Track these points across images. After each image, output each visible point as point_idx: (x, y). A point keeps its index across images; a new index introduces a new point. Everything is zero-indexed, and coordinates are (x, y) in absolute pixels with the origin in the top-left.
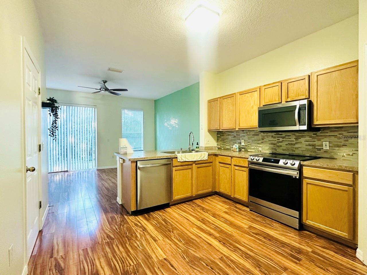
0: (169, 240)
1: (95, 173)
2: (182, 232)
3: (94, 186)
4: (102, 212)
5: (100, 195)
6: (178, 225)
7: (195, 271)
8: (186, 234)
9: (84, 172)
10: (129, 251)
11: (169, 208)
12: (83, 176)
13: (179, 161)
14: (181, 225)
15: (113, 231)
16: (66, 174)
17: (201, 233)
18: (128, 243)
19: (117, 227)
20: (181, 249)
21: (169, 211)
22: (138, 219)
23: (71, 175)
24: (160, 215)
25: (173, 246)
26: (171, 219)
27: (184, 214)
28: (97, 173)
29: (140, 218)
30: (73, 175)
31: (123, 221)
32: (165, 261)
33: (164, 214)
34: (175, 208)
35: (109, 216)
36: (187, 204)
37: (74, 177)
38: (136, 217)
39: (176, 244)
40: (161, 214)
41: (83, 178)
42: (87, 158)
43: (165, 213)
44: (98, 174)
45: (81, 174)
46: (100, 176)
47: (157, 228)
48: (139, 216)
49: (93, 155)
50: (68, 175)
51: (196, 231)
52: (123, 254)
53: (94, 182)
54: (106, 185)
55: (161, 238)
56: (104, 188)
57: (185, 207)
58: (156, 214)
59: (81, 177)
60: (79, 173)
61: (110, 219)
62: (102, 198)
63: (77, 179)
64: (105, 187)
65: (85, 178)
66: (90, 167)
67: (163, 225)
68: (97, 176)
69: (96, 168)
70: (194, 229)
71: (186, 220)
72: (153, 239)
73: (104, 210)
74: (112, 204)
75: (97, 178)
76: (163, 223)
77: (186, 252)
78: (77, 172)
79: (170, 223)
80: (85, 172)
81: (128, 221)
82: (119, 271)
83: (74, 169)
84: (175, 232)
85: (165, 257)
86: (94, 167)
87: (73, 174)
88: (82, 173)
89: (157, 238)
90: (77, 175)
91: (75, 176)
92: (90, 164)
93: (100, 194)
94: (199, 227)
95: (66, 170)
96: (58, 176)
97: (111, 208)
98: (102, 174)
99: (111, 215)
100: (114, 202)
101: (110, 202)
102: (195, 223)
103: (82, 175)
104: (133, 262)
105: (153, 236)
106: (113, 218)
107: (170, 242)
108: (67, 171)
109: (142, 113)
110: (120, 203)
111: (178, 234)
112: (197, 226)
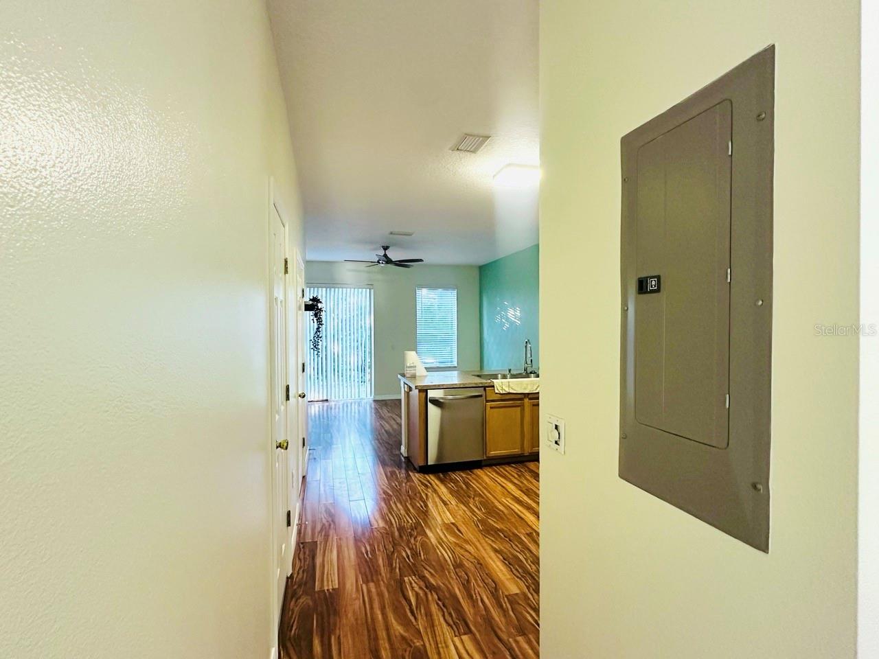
0: (465, 506)
1: (371, 407)
2: (487, 501)
3: (369, 427)
4: (378, 464)
5: (376, 441)
6: (485, 492)
7: (487, 539)
8: (492, 502)
9: (353, 404)
10: (409, 510)
11: (479, 470)
12: (351, 409)
13: (497, 391)
14: (490, 493)
15: (392, 488)
16: (326, 404)
17: (516, 505)
18: (409, 502)
19: (397, 484)
20: (476, 517)
21: (479, 473)
22: (427, 477)
23: (333, 407)
24: (462, 477)
25: (468, 513)
26: (477, 484)
27: (500, 480)
28: (373, 406)
29: (432, 478)
30: (335, 408)
31: (408, 477)
32: (452, 526)
33: (469, 477)
34: (490, 470)
35: (388, 471)
36: (513, 467)
37: (337, 410)
38: (426, 476)
39: (473, 512)
40: (464, 475)
41: (351, 412)
42: (358, 378)
43: (470, 475)
44: (376, 409)
45: (347, 406)
46: (379, 412)
47: (451, 492)
48: (430, 475)
49: (368, 371)
50: (327, 406)
51: (509, 502)
52: (402, 511)
53: (368, 421)
54: (387, 427)
55: (453, 502)
56: (383, 430)
57: (506, 471)
58: (457, 476)
59: (347, 412)
60: (345, 405)
61: (389, 474)
62: (379, 445)
63: (341, 414)
64: (385, 431)
65: (355, 413)
66: (363, 396)
67: (462, 488)
68: (373, 411)
69: (372, 397)
70: (508, 499)
71: (500, 488)
72: (443, 502)
73: (381, 462)
74: (394, 455)
75: (373, 414)
76: (464, 486)
77: (483, 522)
78: (341, 403)
79: (473, 487)
80: (355, 403)
81: (413, 478)
82: (395, 525)
83: (337, 398)
84: (477, 499)
85: (454, 521)
86: (369, 396)
87: (335, 405)
88: (349, 405)
89: (448, 502)
90: (341, 407)
91: (339, 408)
92: (363, 389)
93: (378, 440)
94: (516, 497)
95: (325, 398)
96: (313, 407)
97: (391, 460)
98: (382, 409)
99: (390, 470)
100: (397, 452)
101: (392, 452)
102: (513, 493)
103: (349, 408)
104: (412, 520)
105: (445, 499)
106: (393, 473)
107: (465, 509)
108: (327, 400)
109: (455, 292)
110: (405, 455)
111: (480, 503)
112: (514, 496)
